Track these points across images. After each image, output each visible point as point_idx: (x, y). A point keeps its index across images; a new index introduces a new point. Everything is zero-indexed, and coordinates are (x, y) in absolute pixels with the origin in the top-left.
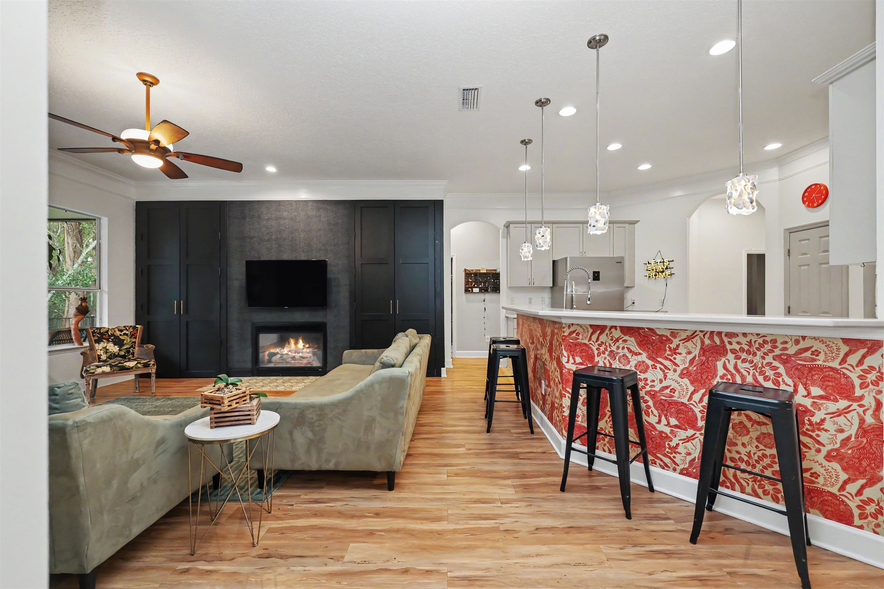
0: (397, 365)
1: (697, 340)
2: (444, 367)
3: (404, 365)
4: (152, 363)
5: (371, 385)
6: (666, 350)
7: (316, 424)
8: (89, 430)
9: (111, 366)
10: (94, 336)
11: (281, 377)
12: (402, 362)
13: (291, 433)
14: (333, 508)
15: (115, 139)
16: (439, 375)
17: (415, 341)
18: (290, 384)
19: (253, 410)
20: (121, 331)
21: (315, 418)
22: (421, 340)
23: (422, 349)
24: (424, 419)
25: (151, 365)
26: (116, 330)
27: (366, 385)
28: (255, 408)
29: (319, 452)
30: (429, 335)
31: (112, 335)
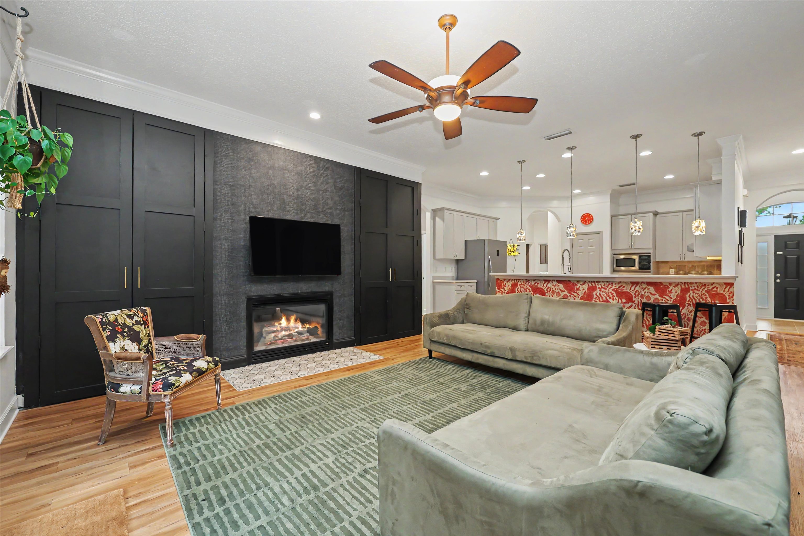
1: (679, 286)
6: (667, 292)
9: (190, 372)
10: (104, 330)
31: (125, 325)
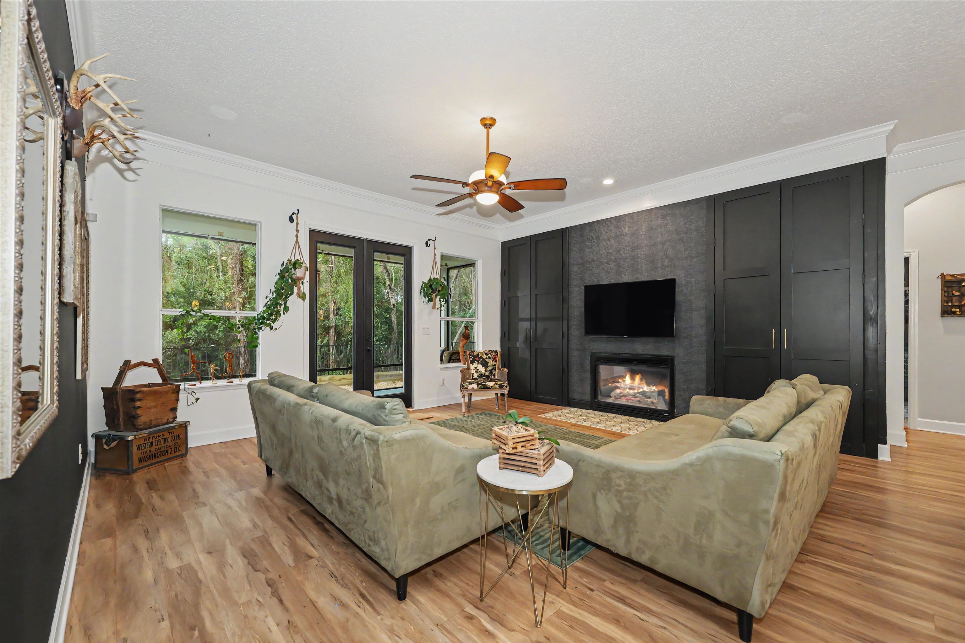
0: (762, 435)
2: (885, 443)
3: (776, 437)
4: (505, 385)
5: (708, 460)
7: (625, 494)
8: (396, 446)
9: (478, 384)
10: (470, 358)
11: (620, 416)
12: (773, 432)
13: (594, 496)
14: (642, 621)
15: (465, 184)
16: (874, 455)
17: (812, 395)
18: (627, 425)
19: (539, 460)
20: (486, 354)
21: (623, 486)
22: (826, 396)
23: (823, 412)
24: (830, 529)
25: (504, 387)
26: (484, 353)
27: (698, 459)
28: (542, 457)
29: (629, 533)
30: (847, 387)
31: (481, 357)
